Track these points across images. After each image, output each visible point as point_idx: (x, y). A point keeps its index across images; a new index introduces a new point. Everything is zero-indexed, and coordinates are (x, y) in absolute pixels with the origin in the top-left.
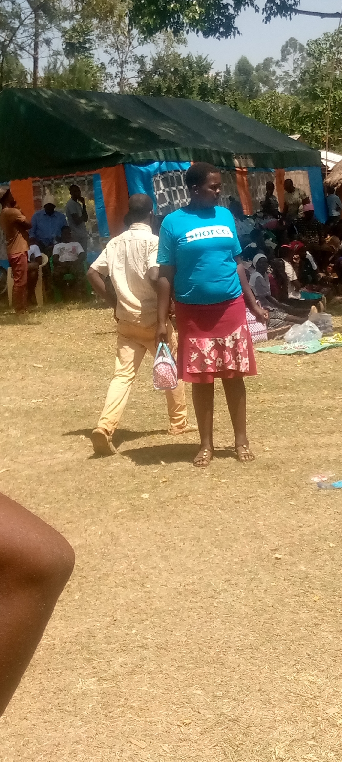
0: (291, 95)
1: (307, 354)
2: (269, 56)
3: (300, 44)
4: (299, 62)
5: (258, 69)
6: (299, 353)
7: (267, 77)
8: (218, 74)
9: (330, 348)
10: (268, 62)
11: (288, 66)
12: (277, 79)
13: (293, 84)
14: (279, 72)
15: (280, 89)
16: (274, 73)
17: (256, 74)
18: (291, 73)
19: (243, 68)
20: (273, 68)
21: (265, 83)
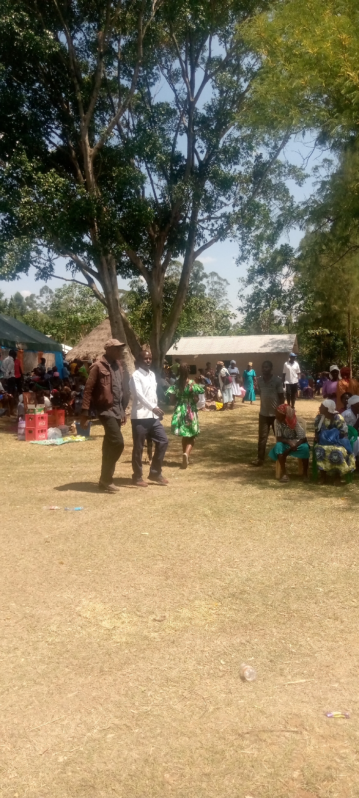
0: (44, 314)
1: (57, 445)
2: (34, 293)
3: (50, 289)
4: (49, 298)
5: (27, 299)
6: (53, 445)
7: (31, 303)
8: (6, 300)
9: (68, 442)
10: (32, 296)
11: (43, 299)
12: (37, 305)
13: (46, 308)
14: (38, 302)
15: (39, 310)
16: (35, 302)
17: (25, 301)
18: (44, 303)
19: (18, 298)
20: (35, 299)
21: (30, 306)
